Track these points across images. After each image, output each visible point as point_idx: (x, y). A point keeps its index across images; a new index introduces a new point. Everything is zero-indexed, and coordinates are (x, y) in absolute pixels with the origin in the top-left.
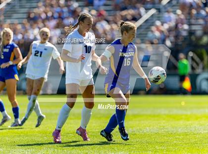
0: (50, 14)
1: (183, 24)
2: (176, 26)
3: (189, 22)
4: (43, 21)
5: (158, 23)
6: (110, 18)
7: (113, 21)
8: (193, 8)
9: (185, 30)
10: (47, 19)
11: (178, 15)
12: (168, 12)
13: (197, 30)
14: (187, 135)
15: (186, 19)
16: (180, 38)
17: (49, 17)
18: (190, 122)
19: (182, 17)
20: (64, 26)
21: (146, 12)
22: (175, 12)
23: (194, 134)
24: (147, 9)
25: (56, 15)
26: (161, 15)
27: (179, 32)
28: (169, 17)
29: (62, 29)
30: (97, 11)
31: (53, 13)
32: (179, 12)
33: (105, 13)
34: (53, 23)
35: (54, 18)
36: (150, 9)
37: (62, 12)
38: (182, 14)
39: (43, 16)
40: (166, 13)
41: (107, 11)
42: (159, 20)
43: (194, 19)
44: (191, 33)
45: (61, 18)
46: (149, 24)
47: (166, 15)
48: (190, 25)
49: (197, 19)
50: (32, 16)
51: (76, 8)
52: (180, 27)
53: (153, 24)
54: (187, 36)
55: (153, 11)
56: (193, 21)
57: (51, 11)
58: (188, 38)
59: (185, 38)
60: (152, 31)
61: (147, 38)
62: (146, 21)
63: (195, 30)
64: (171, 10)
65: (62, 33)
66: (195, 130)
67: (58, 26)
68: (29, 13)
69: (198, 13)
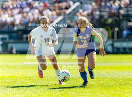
0: (15, 6)
1: (96, 11)
2: (92, 13)
3: (100, 10)
4: (11, 10)
5: (81, 11)
6: (52, 8)
7: (53, 9)
8: (102, 2)
9: (97, 15)
10: (13, 8)
11: (93, 6)
12: (87, 4)
13: (105, 15)
14: (98, 78)
15: (98, 8)
16: (94, 20)
17: (15, 7)
18: (101, 71)
19: (96, 7)
20: (23, 13)
21: (74, 4)
22: (91, 4)
23: (103, 78)
24: (74, 2)
25: (19, 6)
26: (82, 6)
27: (94, 16)
28: (88, 7)
29: (22, 14)
30: (44, 3)
31: (17, 5)
32: (94, 4)
33: (48, 5)
34: (17, 11)
35: (18, 8)
36: (76, 2)
37: (22, 4)
38: (96, 5)
39: (11, 7)
40: (86, 5)
41: (50, 3)
42: (81, 9)
43: (103, 8)
44: (101, 17)
45: (22, 8)
46: (76, 11)
47: (86, 6)
48: (100, 12)
49: (105, 8)
50: (4, 7)
51: (31, 2)
52: (94, 13)
53: (78, 11)
54: (98, 19)
55: (78, 4)
56: (102, 9)
57: (16, 3)
58: (99, 19)
59: (98, 20)
60: (77, 16)
61: (74, 20)
62: (74, 10)
63: (103, 15)
64: (89, 3)
65: (22, 17)
66: (104, 75)
67: (20, 13)
68: (2, 5)
69: (106, 5)
